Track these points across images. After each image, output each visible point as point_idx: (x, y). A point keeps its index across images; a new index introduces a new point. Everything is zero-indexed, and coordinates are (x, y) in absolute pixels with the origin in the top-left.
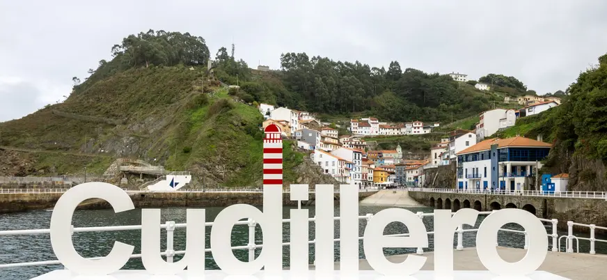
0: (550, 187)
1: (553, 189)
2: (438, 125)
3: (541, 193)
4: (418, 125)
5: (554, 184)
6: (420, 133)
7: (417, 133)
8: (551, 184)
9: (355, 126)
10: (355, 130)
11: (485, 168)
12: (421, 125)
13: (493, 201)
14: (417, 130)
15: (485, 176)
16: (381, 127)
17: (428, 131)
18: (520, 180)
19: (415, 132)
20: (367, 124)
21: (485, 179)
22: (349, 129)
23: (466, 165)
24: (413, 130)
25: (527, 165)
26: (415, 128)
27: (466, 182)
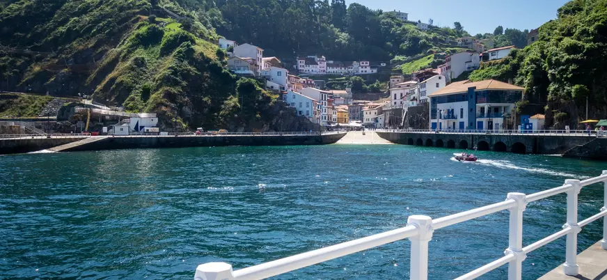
0: (528, 127)
1: (531, 128)
2: (385, 65)
3: (519, 132)
4: (365, 65)
5: (532, 124)
6: (368, 72)
7: (364, 73)
8: (529, 124)
9: (302, 64)
10: (302, 68)
11: (462, 109)
12: (368, 64)
13: (480, 140)
14: (364, 69)
15: (462, 117)
16: (328, 65)
17: (375, 71)
18: (498, 121)
19: (362, 71)
20: (313, 62)
21: (462, 120)
22: (295, 66)
23: (440, 106)
24: (360, 69)
25: (501, 107)
26: (362, 67)
27: (441, 123)
